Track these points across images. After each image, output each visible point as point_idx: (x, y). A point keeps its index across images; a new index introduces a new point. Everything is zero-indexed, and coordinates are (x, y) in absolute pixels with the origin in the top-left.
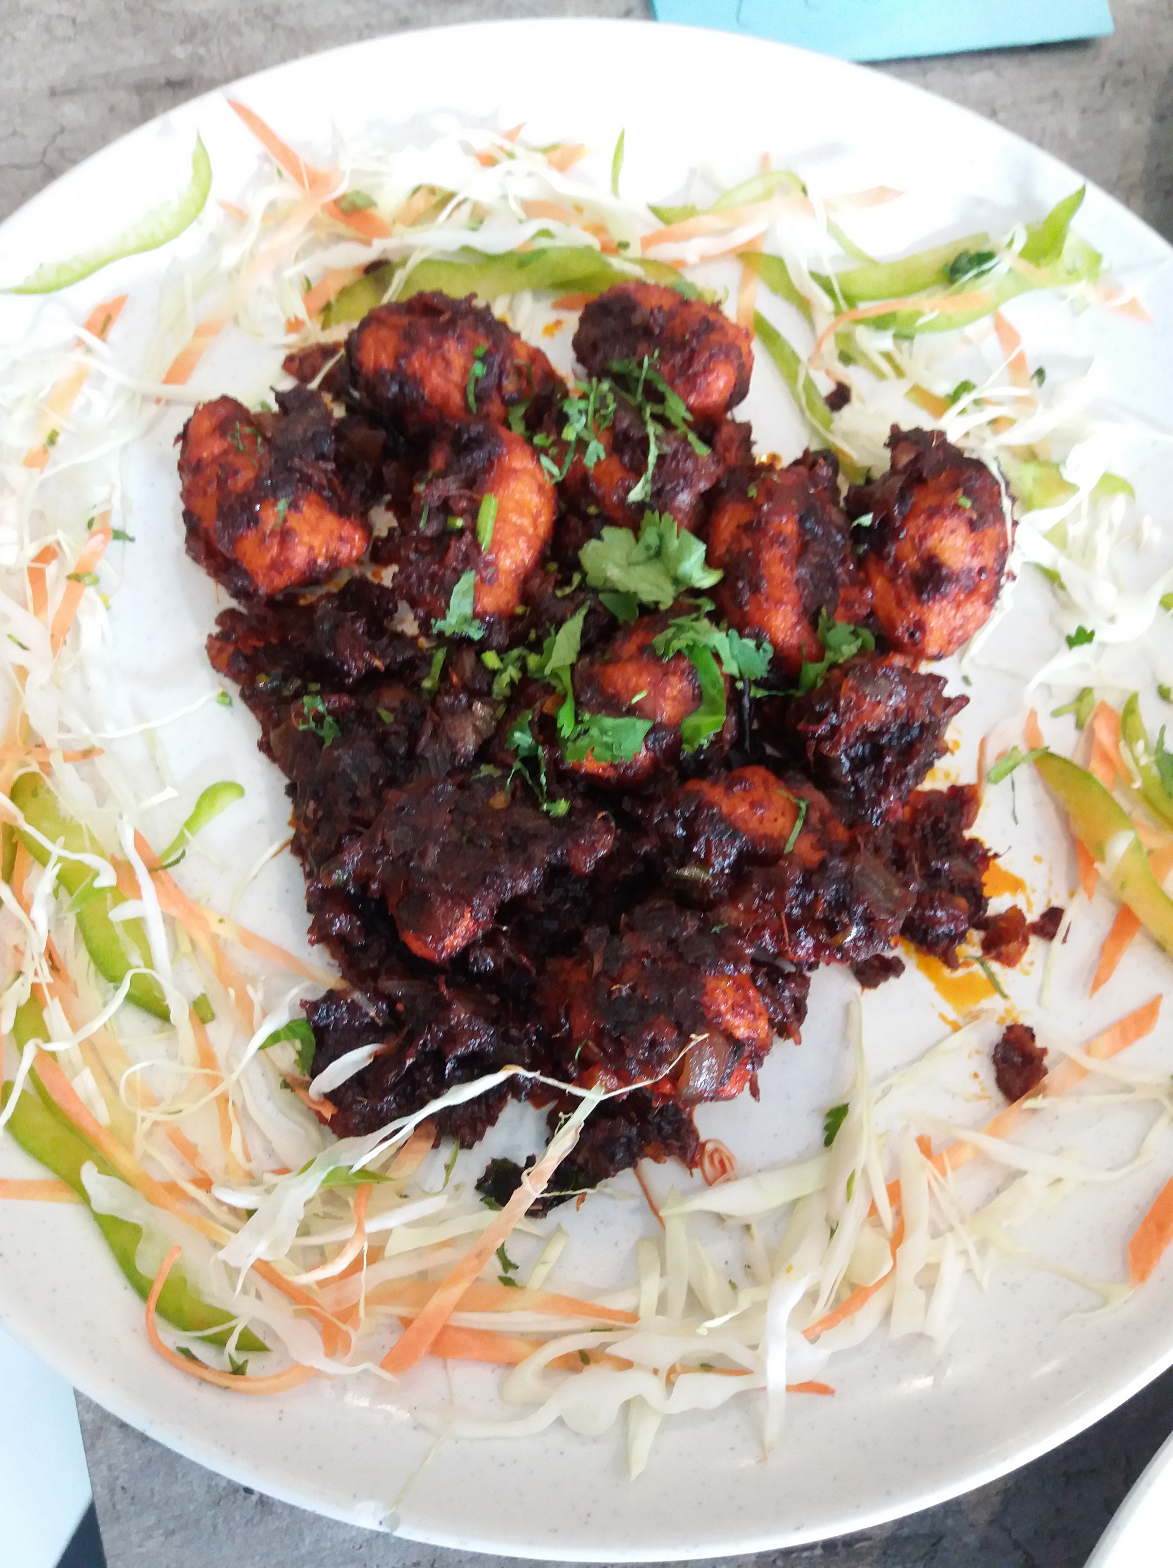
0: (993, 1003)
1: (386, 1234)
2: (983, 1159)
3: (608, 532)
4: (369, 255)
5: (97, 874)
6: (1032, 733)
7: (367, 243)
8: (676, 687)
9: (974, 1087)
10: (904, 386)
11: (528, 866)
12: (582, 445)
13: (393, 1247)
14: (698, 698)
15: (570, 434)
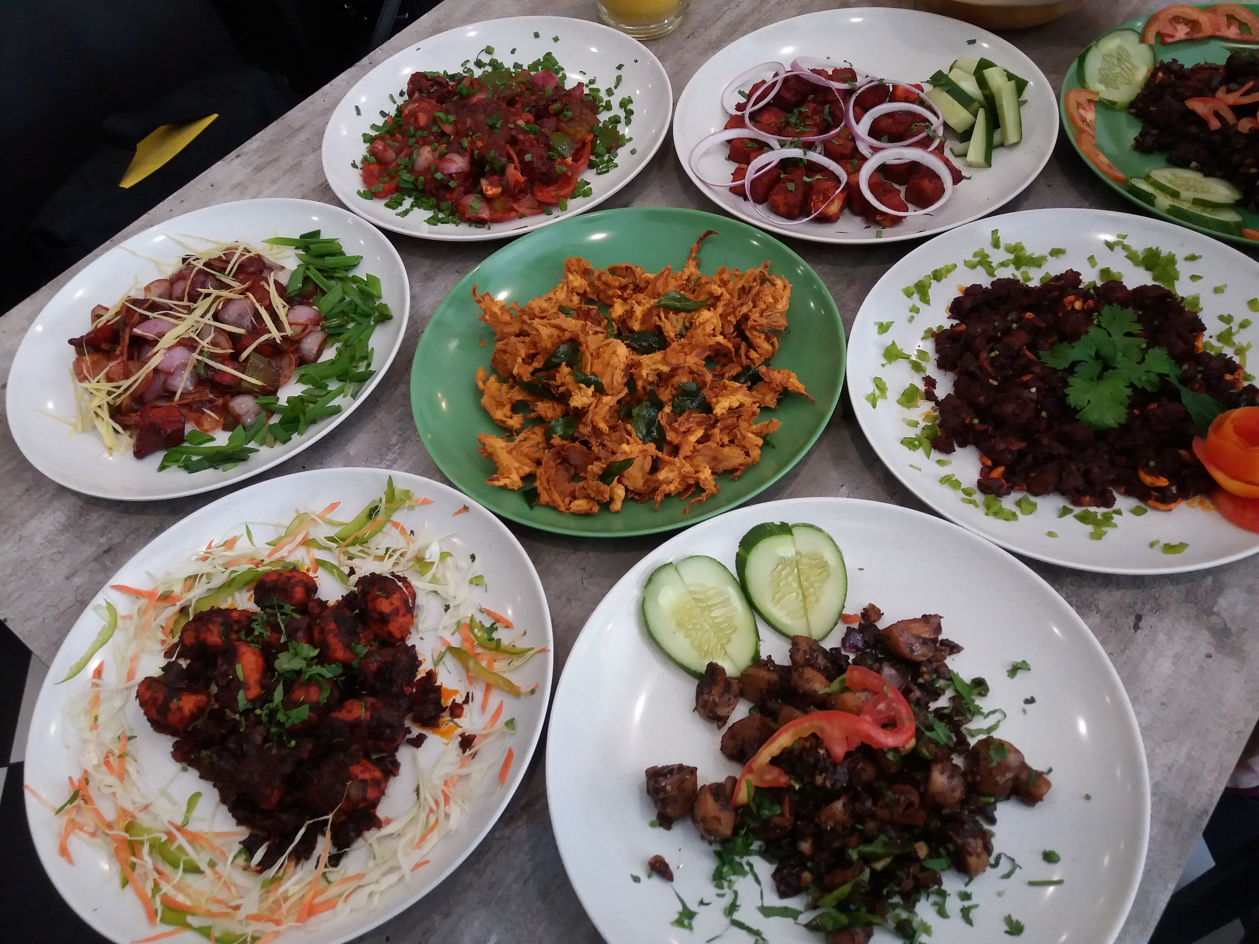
0: (456, 732)
1: (287, 891)
3: (279, 655)
4: (177, 607)
5: (161, 839)
6: (446, 645)
7: (175, 605)
8: (313, 690)
12: (262, 634)
13: (290, 893)
14: (321, 690)
15: (257, 633)
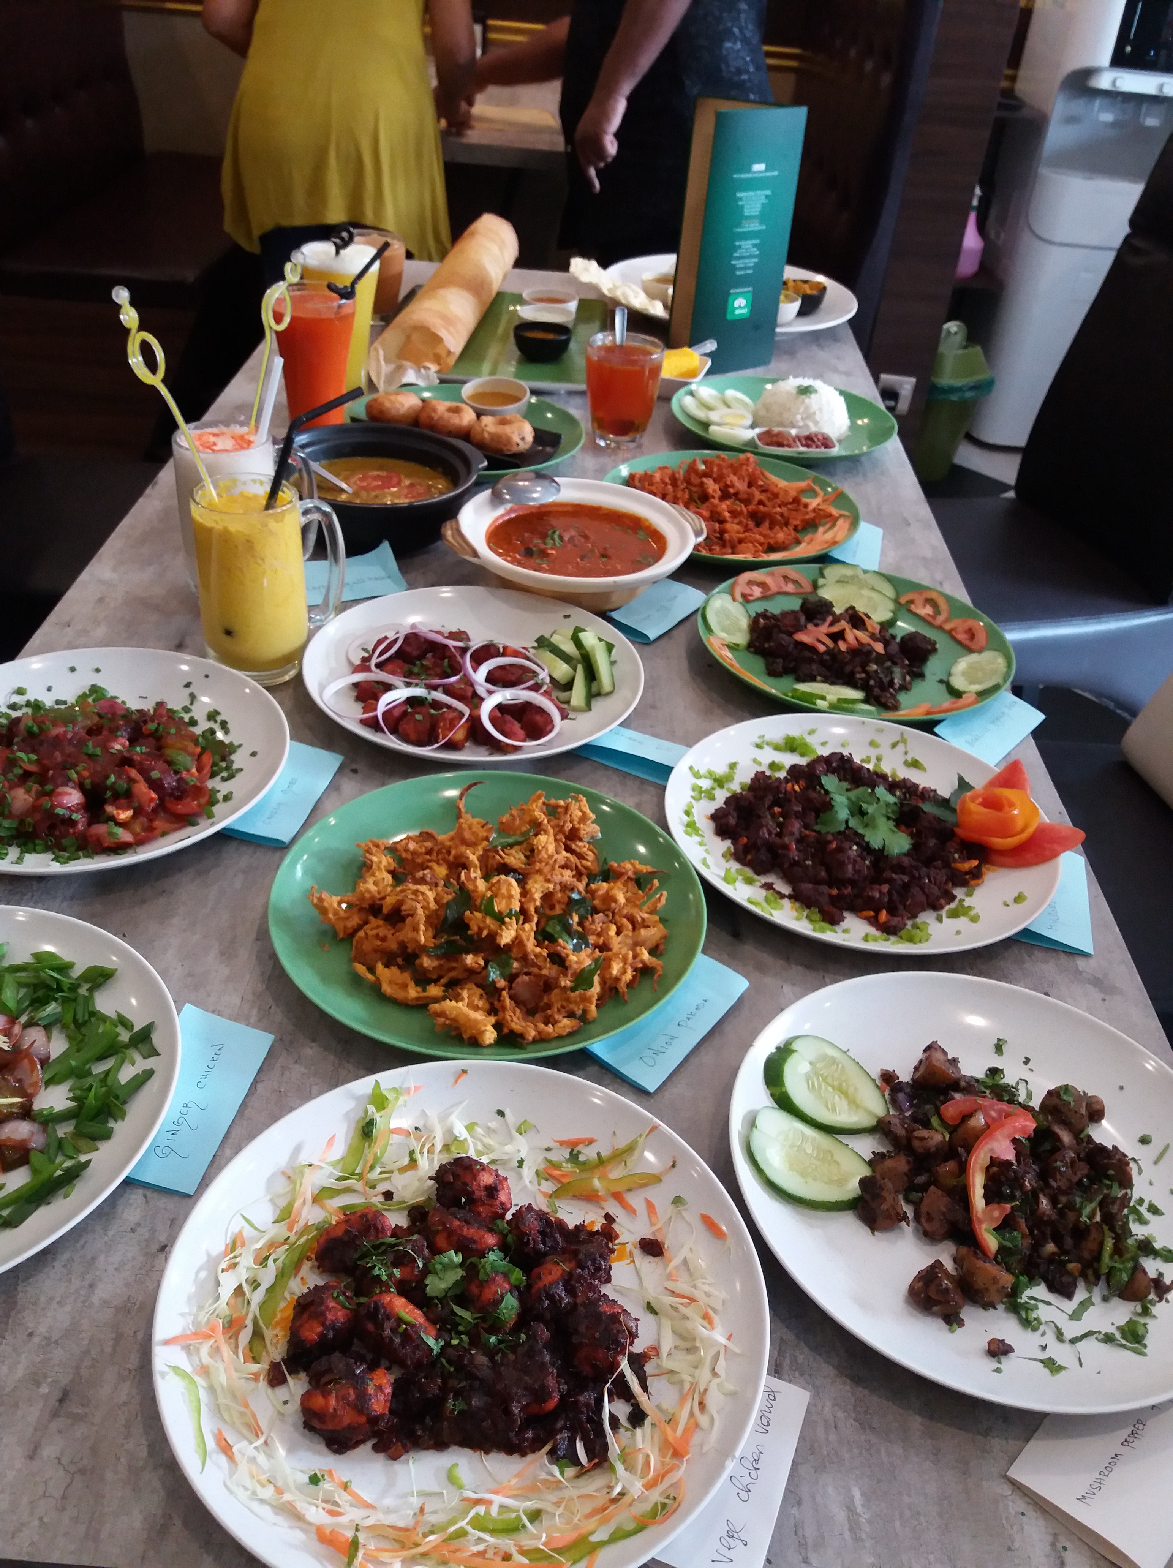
0: (629, 1247)
2: (677, 1268)
3: (427, 1282)
5: (477, 1514)
6: (545, 1194)
8: (499, 1279)
9: (653, 1265)
10: (396, 1173)
11: (541, 1352)
12: (391, 1276)
14: (506, 1276)
15: (384, 1278)
